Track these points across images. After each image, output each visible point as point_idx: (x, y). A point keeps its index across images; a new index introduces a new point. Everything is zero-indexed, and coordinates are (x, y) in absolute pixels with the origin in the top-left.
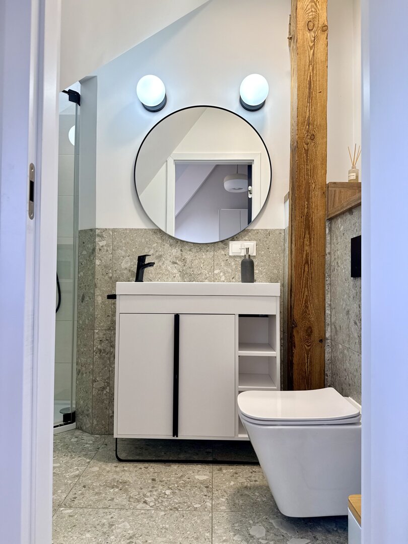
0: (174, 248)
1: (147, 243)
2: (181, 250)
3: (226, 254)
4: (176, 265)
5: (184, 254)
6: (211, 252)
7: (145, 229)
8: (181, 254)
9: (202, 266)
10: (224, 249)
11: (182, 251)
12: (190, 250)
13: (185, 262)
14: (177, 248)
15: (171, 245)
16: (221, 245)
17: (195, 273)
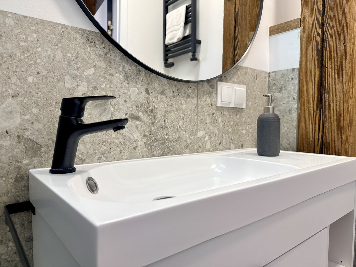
0: (132, 84)
1: (69, 64)
2: (147, 91)
3: (213, 102)
4: (137, 122)
5: (152, 98)
6: (193, 98)
7: (64, 26)
8: (148, 99)
9: (181, 124)
10: (210, 94)
11: (149, 94)
12: (162, 93)
13: (155, 117)
14: (139, 86)
15: (127, 77)
16: (207, 87)
17: (170, 137)
